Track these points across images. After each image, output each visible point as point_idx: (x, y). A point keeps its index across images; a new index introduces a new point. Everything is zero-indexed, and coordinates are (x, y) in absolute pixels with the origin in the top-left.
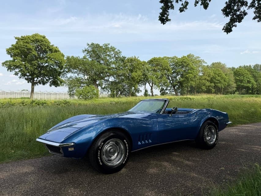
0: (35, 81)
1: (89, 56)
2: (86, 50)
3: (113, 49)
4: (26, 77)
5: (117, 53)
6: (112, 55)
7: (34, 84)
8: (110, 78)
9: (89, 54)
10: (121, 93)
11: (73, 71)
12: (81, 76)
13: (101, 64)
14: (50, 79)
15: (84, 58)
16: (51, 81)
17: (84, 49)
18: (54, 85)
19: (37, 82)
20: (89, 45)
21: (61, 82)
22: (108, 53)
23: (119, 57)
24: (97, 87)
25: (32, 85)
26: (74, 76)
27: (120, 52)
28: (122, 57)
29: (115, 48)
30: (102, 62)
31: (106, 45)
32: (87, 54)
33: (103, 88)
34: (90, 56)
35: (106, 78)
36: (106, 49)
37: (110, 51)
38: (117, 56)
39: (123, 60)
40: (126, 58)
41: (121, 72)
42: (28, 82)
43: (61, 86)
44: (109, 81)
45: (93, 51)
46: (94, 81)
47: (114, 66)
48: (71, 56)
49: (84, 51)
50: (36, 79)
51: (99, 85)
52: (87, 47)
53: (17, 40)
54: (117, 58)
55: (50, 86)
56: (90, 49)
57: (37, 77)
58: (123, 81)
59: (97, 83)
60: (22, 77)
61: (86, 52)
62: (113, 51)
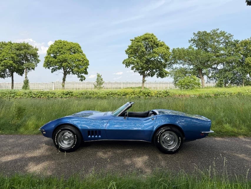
0: (145, 74)
1: (195, 45)
2: (192, 40)
3: (223, 34)
4: (139, 71)
5: (227, 38)
6: (222, 40)
7: (144, 76)
8: (219, 65)
9: (195, 43)
10: (231, 83)
11: (179, 61)
12: (186, 66)
13: (208, 52)
14: (157, 71)
15: (190, 48)
16: (157, 73)
17: (190, 39)
18: (160, 77)
19: (147, 74)
20: (195, 34)
21: (166, 74)
22: (217, 39)
23: (230, 42)
24: (203, 76)
25: (143, 77)
26: (179, 67)
27: (231, 36)
28: (234, 41)
29: (225, 32)
30: (209, 49)
31: (214, 31)
32: (194, 43)
33: (210, 78)
34: (197, 45)
35: (213, 66)
36: (214, 35)
37: (219, 37)
38: (227, 41)
39: (235, 44)
40: (240, 42)
41: (231, 58)
42: (141, 75)
43: (166, 77)
44: (217, 69)
45: (199, 39)
46: (200, 70)
47: (222, 52)
48: (176, 48)
49: (190, 42)
50: (146, 72)
51: (205, 74)
52: (193, 37)
53: (132, 42)
54: (227, 43)
55: (158, 77)
56: (196, 38)
57: (147, 70)
58: (233, 68)
59: (203, 72)
60: (136, 71)
61: (192, 42)
62: (223, 36)
